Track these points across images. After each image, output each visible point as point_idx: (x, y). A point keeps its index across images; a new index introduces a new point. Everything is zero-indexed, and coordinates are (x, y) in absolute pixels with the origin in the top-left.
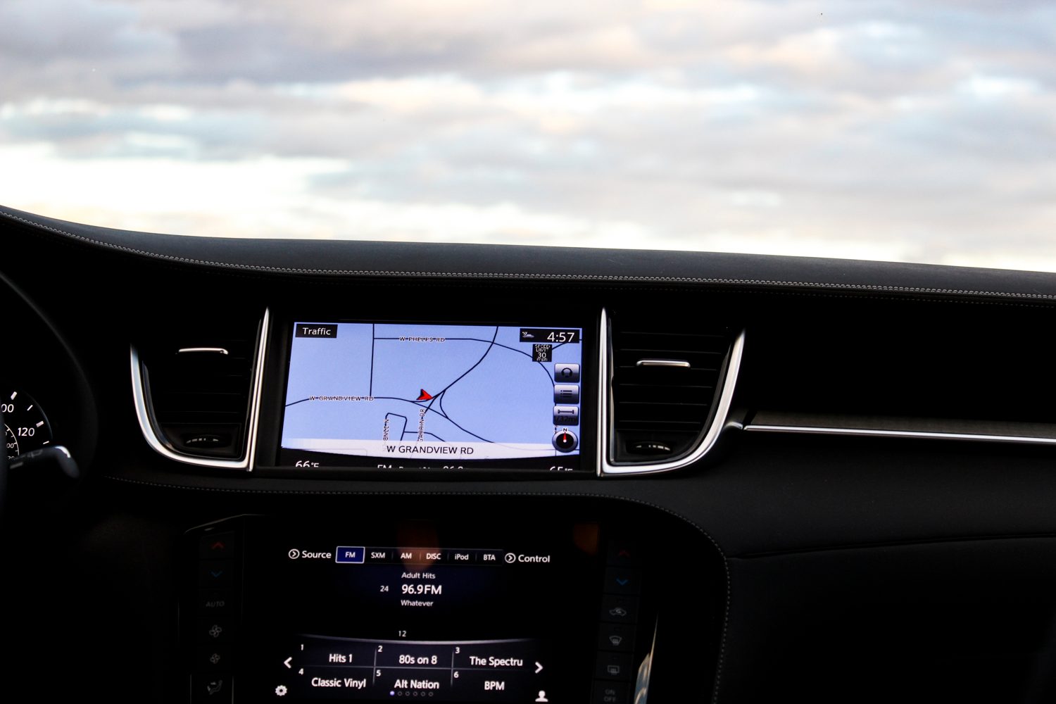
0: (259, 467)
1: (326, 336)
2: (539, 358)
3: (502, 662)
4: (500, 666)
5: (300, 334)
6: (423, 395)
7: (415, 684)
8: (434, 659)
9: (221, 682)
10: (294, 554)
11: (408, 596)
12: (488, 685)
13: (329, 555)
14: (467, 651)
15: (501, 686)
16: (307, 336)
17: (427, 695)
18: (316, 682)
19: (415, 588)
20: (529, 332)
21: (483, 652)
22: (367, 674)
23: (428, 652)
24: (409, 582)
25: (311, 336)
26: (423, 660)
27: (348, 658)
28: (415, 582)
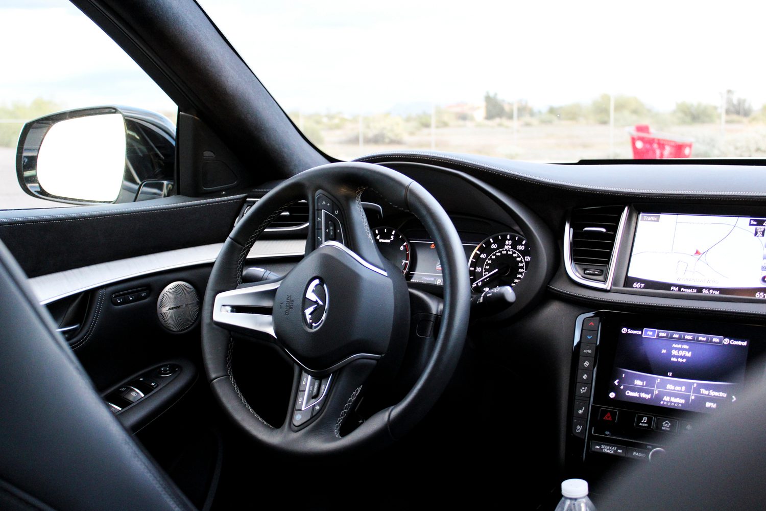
0: (613, 287)
1: (654, 221)
2: (757, 235)
3: (716, 394)
4: (714, 396)
5: (642, 220)
6: (697, 252)
7: (673, 399)
8: (683, 389)
9: (586, 388)
10: (624, 330)
11: (674, 356)
12: (708, 404)
13: (640, 333)
14: (700, 386)
15: (714, 406)
16: (646, 220)
17: (678, 406)
18: (628, 393)
19: (678, 352)
20: (755, 220)
21: (707, 387)
22: (651, 392)
23: (680, 384)
24: (676, 349)
25: (648, 221)
26: (678, 388)
27: (643, 383)
28: (679, 349)
